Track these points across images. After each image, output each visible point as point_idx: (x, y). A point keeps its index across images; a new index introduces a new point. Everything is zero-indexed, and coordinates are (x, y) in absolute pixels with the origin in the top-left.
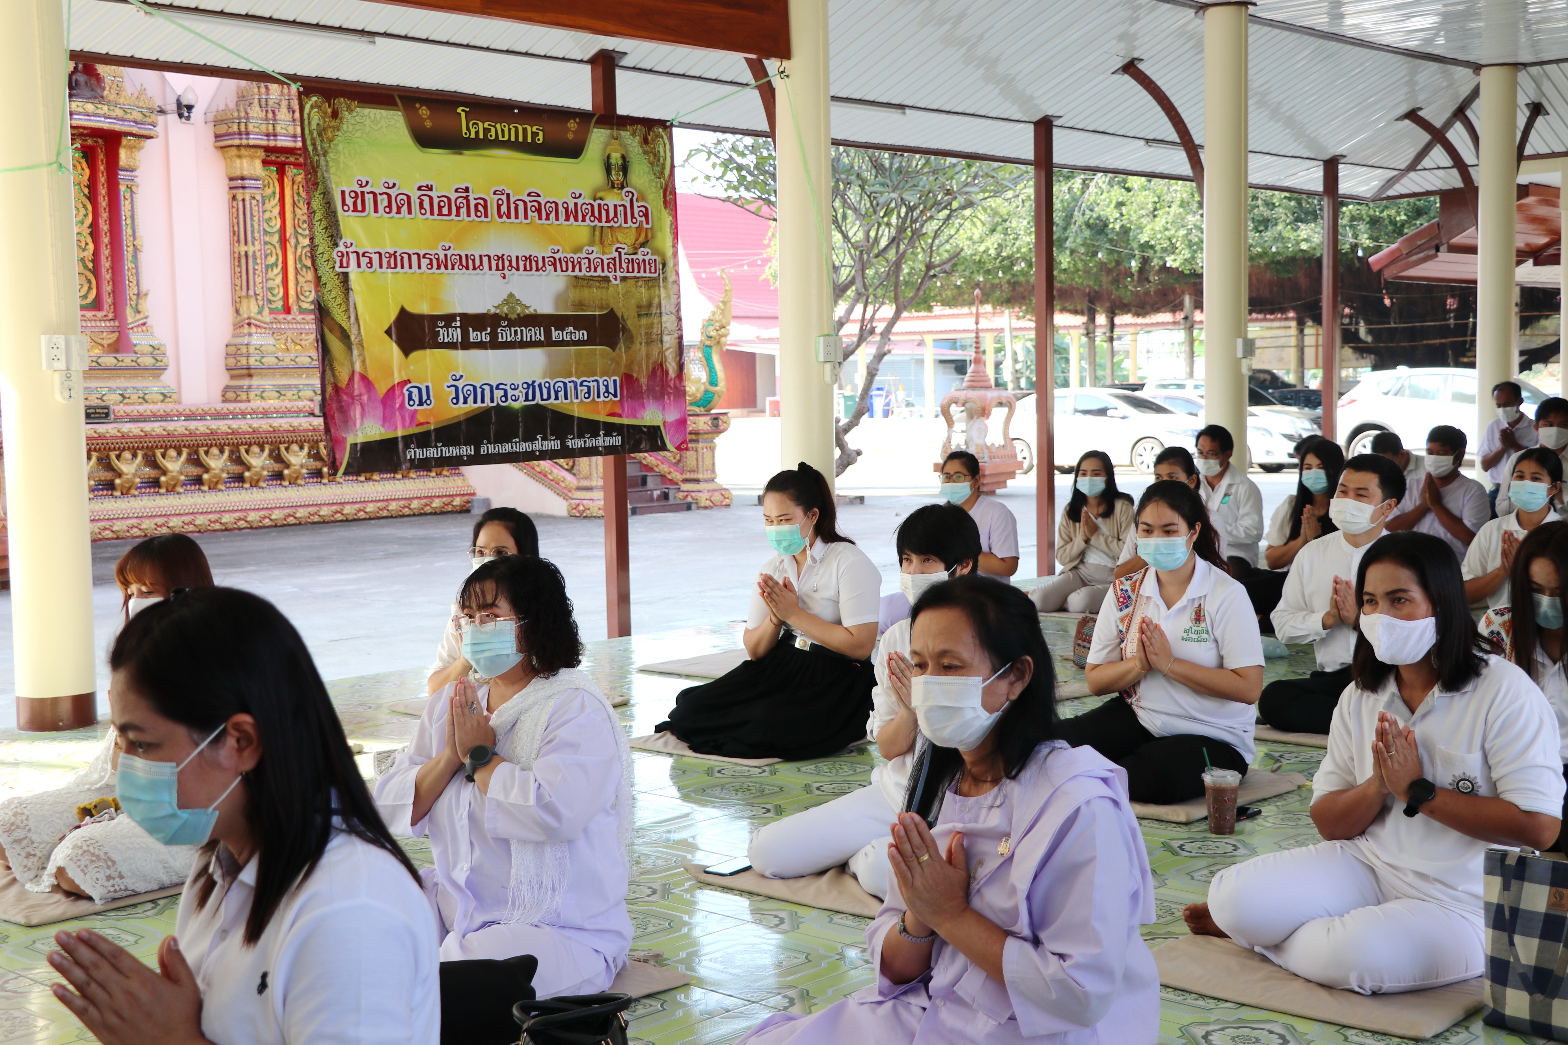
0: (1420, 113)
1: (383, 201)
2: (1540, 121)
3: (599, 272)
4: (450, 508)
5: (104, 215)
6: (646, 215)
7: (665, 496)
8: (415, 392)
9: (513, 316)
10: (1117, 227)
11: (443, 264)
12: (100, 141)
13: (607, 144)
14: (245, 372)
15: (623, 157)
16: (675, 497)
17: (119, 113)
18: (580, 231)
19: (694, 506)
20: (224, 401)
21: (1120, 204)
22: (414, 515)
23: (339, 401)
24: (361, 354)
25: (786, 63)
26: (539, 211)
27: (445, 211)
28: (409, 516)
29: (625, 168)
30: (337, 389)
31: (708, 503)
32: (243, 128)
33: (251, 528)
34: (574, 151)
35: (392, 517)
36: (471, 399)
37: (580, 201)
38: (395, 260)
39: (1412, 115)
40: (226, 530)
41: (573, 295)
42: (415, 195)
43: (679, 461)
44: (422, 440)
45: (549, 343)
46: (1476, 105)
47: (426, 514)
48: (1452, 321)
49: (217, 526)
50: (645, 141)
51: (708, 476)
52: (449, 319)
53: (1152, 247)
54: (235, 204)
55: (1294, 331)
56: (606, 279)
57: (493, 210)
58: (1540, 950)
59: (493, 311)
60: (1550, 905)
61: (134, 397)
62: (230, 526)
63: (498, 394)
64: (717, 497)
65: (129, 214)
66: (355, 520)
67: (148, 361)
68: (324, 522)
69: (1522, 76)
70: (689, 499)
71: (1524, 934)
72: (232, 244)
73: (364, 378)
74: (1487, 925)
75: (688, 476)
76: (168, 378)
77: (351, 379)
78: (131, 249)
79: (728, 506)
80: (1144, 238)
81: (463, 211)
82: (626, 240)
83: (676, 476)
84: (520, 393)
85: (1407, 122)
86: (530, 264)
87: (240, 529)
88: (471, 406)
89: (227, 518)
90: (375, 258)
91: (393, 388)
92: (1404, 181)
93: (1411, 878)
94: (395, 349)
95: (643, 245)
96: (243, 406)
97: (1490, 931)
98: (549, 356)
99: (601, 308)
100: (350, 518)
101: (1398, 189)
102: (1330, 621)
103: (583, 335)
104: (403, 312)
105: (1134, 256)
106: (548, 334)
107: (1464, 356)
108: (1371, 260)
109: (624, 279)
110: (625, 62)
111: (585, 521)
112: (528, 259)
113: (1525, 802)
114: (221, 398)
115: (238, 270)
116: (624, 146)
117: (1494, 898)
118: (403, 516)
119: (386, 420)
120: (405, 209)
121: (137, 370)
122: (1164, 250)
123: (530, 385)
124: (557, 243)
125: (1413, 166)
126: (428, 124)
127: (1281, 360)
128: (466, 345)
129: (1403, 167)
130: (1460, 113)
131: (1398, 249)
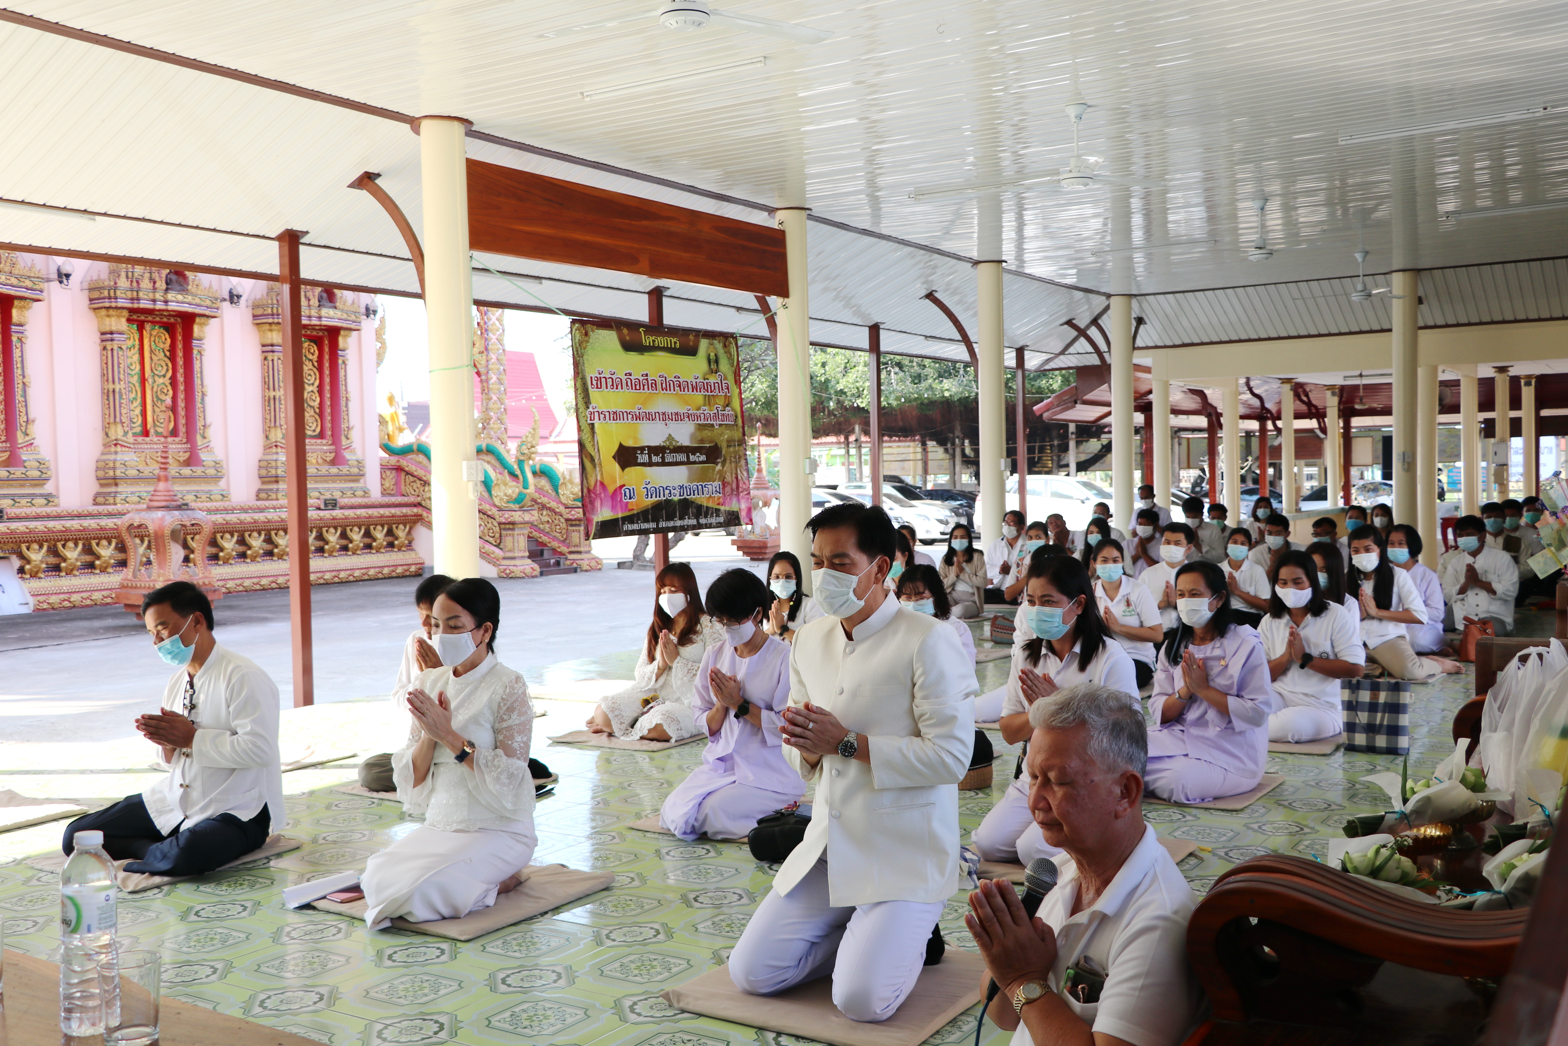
0: (1074, 322)
1: (610, 382)
2: (1142, 327)
3: (709, 422)
4: (408, 573)
5: (181, 371)
6: (728, 388)
7: (558, 563)
8: (627, 491)
9: (671, 447)
10: (823, 380)
11: (638, 418)
12: (179, 320)
13: (708, 348)
14: (274, 479)
15: (716, 355)
16: (566, 564)
17: (197, 301)
18: (698, 397)
19: (578, 570)
20: (257, 500)
21: (824, 365)
22: (385, 578)
23: (590, 497)
24: (601, 470)
25: (786, 300)
26: (680, 386)
27: (638, 387)
28: (381, 579)
29: (717, 361)
30: (589, 490)
31: (588, 568)
32: (275, 311)
33: (280, 588)
34: (691, 351)
35: (370, 580)
36: (654, 495)
37: (698, 381)
38: (615, 416)
39: (1070, 323)
40: (264, 589)
41: (699, 436)
42: (624, 378)
43: (566, 539)
44: (630, 519)
45: (688, 463)
46: (1105, 317)
47: (392, 578)
48: (1037, 444)
49: (258, 587)
50: (725, 346)
51: (587, 549)
52: (642, 449)
53: (845, 393)
54: (266, 363)
55: (919, 449)
56: (712, 425)
57: (659, 386)
58: (1369, 717)
59: (662, 444)
60: (1371, 698)
61: (204, 497)
62: (266, 587)
63: (667, 492)
64: (593, 564)
65: (199, 370)
66: (347, 582)
67: (212, 472)
68: (327, 584)
69: (1134, 302)
70: (575, 565)
71: (1361, 711)
72: (263, 391)
73: (602, 484)
74: (1343, 709)
75: (573, 549)
76: (222, 484)
77: (596, 485)
78: (200, 394)
79: (600, 569)
80: (840, 387)
81: (646, 387)
82: (721, 402)
83: (564, 549)
84: (677, 492)
85: (1066, 326)
86: (678, 417)
87: (272, 589)
88: (654, 499)
89: (264, 582)
90: (607, 414)
91: (616, 490)
92: (1056, 360)
93: (1301, 696)
94: (617, 466)
95: (727, 406)
96: (274, 503)
97: (1345, 712)
98: (689, 470)
99: (710, 442)
100: (344, 580)
101: (1052, 365)
102: (1162, 605)
103: (703, 458)
104: (621, 445)
105: (831, 399)
106: (688, 457)
107: (1035, 467)
108: (1035, 408)
109: (720, 425)
110: (667, 293)
111: (512, 580)
112: (677, 414)
113: (1352, 660)
114: (255, 498)
115: (268, 408)
116: (715, 348)
117: (1346, 698)
118: (378, 579)
119: (613, 508)
120: (619, 386)
121: (205, 478)
122: (853, 395)
123: (681, 487)
124: (688, 405)
125: (1063, 353)
126: (628, 338)
127: (903, 469)
128: (650, 464)
129: (1057, 352)
130: (1095, 322)
131: (1051, 402)
